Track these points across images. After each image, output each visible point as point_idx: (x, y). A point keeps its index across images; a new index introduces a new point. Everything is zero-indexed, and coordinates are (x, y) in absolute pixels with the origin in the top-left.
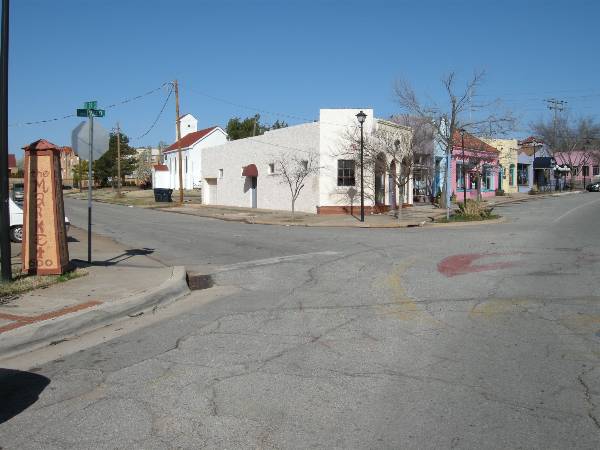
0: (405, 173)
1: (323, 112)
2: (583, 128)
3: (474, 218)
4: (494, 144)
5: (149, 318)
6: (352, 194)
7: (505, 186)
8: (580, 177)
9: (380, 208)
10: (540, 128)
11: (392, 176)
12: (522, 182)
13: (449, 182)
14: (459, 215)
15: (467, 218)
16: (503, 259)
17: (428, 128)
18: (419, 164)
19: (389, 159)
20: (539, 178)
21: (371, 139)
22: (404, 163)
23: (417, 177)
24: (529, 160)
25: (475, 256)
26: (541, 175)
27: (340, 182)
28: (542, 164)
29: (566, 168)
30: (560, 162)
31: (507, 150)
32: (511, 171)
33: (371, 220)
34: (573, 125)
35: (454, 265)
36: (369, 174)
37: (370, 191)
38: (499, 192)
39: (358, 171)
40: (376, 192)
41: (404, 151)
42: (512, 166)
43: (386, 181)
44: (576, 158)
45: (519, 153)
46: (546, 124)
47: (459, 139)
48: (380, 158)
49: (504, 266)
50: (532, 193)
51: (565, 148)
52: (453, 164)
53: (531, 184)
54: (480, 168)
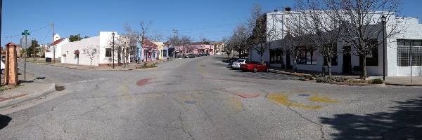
0: (127, 52)
1: (101, 33)
2: (183, 39)
3: (150, 67)
4: (155, 43)
5: (44, 100)
6: (110, 59)
7: (160, 58)
8: (182, 54)
9: (120, 64)
10: (170, 39)
11: (124, 54)
12: (165, 55)
13: (142, 56)
14: (145, 66)
15: (147, 67)
16: (157, 80)
17: (135, 39)
18: (132, 50)
19: (123, 48)
20: (170, 54)
21: (117, 42)
22: (127, 49)
23: (131, 54)
24: (167, 49)
25: (149, 79)
26: (170, 53)
27: (107, 55)
28: (171, 51)
29: (178, 51)
30: (177, 49)
31: (160, 46)
32: (161, 52)
33: (116, 68)
34: (180, 38)
35: (141, 83)
36: (116, 54)
37: (116, 58)
38: (158, 59)
39: (112, 52)
40: (118, 59)
41: (127, 46)
42: (162, 50)
43: (122, 55)
44: (181, 48)
45: (164, 46)
46: (172, 37)
47: (145, 42)
48: (120, 48)
49: (159, 82)
50: (168, 59)
51: (179, 45)
52: (143, 51)
53: (168, 56)
54: (151, 51)
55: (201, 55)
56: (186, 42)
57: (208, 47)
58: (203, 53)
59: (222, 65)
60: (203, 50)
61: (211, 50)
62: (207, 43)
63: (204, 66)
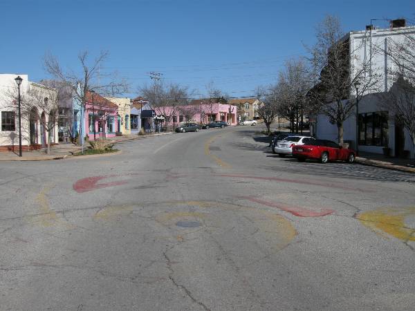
0: (52, 121)
2: (172, 91)
3: (101, 152)
4: (114, 101)
6: (12, 137)
7: (122, 130)
8: (171, 123)
9: (34, 146)
10: (145, 91)
11: (43, 123)
12: (134, 126)
13: (84, 127)
14: (91, 150)
15: (95, 152)
16: (118, 179)
17: (68, 89)
18: (62, 114)
19: (40, 111)
20: (145, 124)
21: (26, 97)
22: (52, 114)
23: (60, 124)
24: (137, 112)
25: (100, 178)
26: (145, 121)
27: (4, 128)
28: (146, 115)
29: (162, 118)
30: (159, 113)
31: (123, 106)
32: (126, 120)
33: (27, 156)
34: (166, 90)
35: (84, 185)
36: (25, 122)
37: (26, 134)
38: (118, 134)
39: (17, 120)
40: (31, 135)
41: (51, 105)
42: (127, 116)
43: (38, 127)
44: (168, 111)
45: (131, 108)
46: (149, 88)
47: (90, 97)
48: (34, 110)
49: (118, 183)
50: (140, 134)
51: (162, 104)
52: (86, 115)
53: (140, 128)
54: (104, 118)
55: (211, 126)
56: (177, 98)
57: (224, 108)
58: (214, 122)
59: (253, 148)
60: (214, 116)
61: (231, 116)
62: (224, 101)
63: (218, 149)
